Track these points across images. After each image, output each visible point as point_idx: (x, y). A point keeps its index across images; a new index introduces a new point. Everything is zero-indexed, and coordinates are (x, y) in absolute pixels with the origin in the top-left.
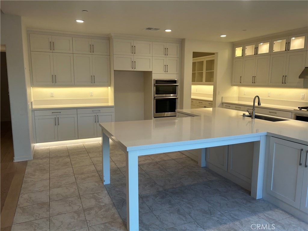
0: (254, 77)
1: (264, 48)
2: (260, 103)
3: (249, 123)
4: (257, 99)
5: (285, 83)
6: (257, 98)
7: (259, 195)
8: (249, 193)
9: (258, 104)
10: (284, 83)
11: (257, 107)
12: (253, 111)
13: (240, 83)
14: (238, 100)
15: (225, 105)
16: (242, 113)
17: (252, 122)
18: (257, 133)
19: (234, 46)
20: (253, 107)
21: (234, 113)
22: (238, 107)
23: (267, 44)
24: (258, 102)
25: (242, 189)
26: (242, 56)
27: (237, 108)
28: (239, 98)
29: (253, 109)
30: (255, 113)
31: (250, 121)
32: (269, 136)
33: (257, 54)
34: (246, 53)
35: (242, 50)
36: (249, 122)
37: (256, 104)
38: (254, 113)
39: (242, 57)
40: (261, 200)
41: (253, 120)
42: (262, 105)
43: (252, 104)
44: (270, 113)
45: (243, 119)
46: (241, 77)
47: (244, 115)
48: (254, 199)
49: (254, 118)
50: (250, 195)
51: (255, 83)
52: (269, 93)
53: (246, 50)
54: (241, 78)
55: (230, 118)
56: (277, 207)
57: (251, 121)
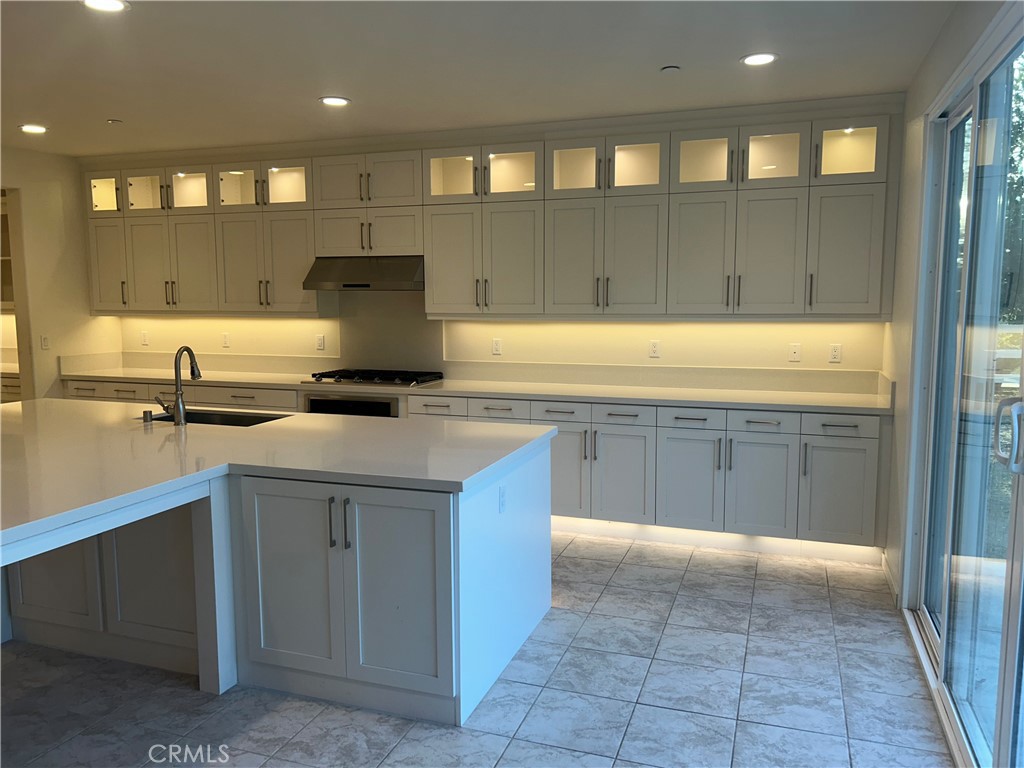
0: (170, 285)
1: (191, 191)
2: (196, 372)
3: (167, 443)
4: (185, 358)
5: (268, 304)
6: (185, 352)
7: (227, 675)
8: (194, 681)
9: (193, 373)
10: (265, 305)
11: (187, 384)
12: (177, 399)
13: (124, 303)
14: (126, 364)
15: (72, 385)
16: (139, 409)
17: (177, 437)
18: (198, 470)
19: (83, 172)
20: (176, 385)
21: (112, 412)
22: (124, 389)
23: (200, 177)
24: (192, 368)
25: (168, 675)
26: (118, 210)
27: (121, 395)
28: (128, 358)
29: (176, 393)
30: (184, 406)
31: (170, 435)
32: (237, 476)
33: (170, 208)
34: (131, 200)
35: (117, 189)
36: (168, 438)
37: (186, 374)
38: (181, 406)
39: (120, 214)
40: (235, 692)
41: (182, 428)
42: (207, 375)
43: (170, 374)
44: (234, 401)
45: (146, 429)
46: (123, 283)
47: (148, 417)
48: (213, 696)
49: (183, 422)
50: (198, 689)
51: (174, 303)
52: (225, 336)
53: (130, 189)
54: (125, 286)
55: (102, 430)
56: (284, 695)
57: (175, 435)
